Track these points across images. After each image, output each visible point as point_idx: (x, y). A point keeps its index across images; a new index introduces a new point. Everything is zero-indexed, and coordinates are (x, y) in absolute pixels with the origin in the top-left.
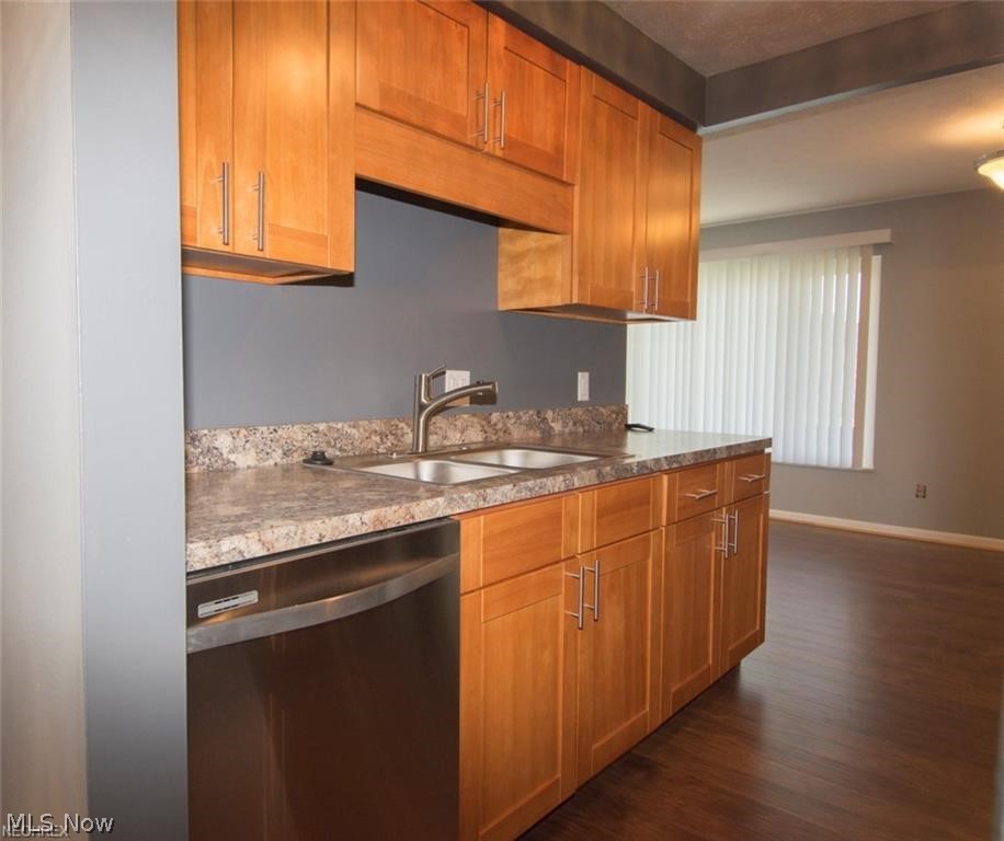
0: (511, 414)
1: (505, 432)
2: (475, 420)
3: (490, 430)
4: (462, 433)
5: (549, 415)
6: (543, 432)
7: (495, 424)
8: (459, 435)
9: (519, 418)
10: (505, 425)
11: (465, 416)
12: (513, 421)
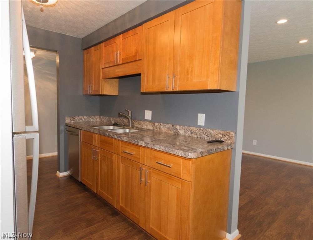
0: (162, 124)
1: (160, 129)
2: (150, 123)
3: (155, 127)
4: (147, 126)
5: (178, 127)
6: (175, 132)
7: (156, 126)
8: (146, 127)
9: (165, 126)
10: (159, 127)
11: (148, 122)
12: (163, 126)
